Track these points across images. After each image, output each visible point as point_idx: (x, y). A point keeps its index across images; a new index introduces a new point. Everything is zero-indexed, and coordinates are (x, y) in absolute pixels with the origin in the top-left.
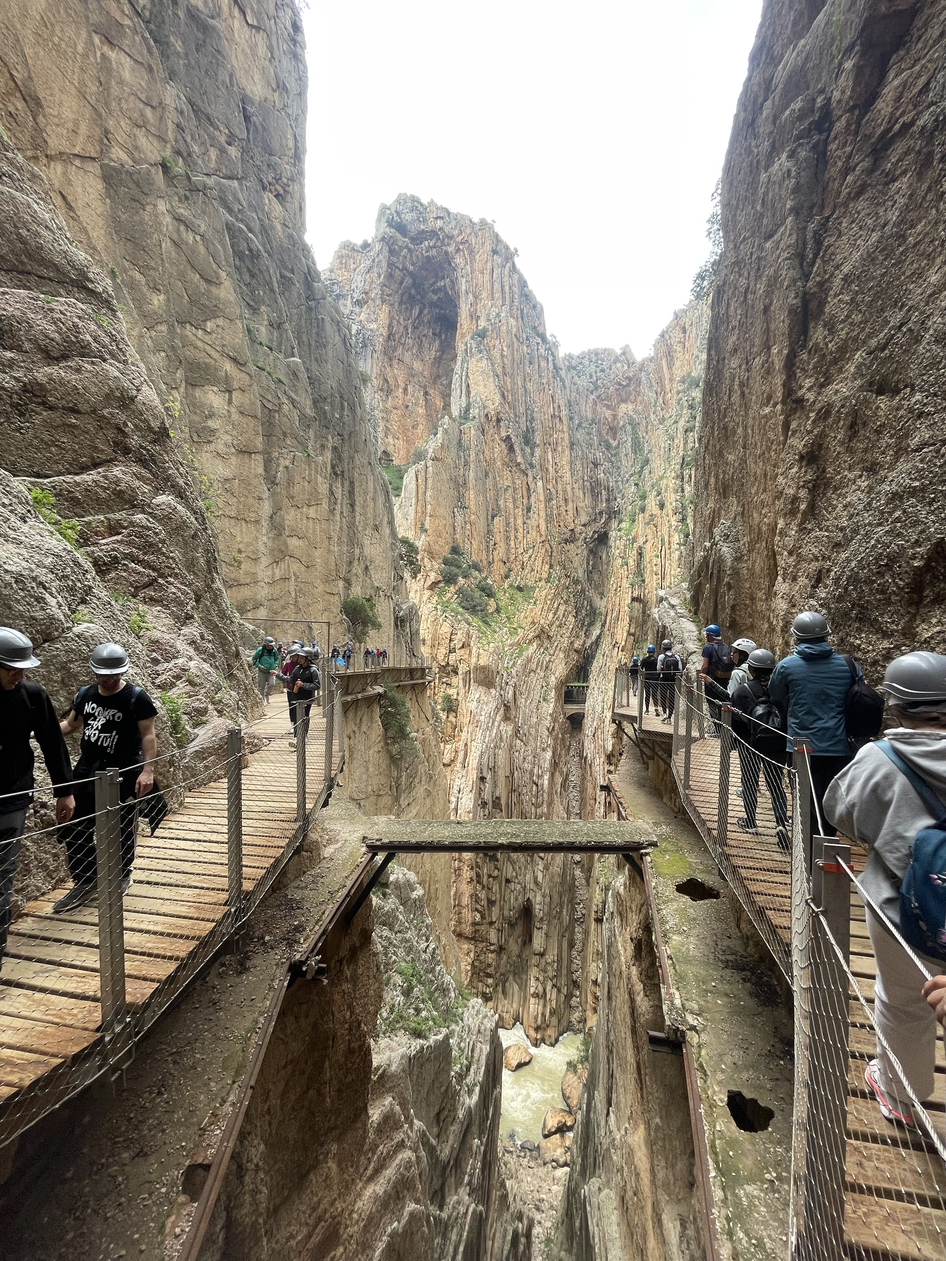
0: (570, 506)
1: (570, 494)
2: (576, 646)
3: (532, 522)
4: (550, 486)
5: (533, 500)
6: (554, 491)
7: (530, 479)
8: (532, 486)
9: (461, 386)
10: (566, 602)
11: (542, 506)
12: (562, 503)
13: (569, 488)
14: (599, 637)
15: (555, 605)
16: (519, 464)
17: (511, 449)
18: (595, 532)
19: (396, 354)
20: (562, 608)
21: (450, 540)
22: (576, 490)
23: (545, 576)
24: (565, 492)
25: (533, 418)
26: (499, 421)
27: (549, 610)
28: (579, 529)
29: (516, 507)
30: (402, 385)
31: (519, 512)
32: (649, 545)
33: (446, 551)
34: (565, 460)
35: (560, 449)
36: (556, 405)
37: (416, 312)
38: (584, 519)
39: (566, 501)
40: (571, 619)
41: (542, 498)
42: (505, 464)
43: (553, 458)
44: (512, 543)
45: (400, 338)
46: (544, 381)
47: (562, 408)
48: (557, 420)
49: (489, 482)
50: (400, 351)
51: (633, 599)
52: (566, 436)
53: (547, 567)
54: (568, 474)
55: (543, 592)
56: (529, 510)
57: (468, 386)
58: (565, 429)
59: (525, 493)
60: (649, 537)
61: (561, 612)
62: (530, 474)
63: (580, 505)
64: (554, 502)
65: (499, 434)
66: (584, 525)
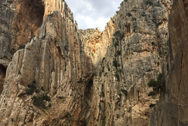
0: (80, 70)
1: (80, 67)
2: (81, 119)
3: (66, 75)
4: (73, 64)
5: (67, 67)
6: (74, 66)
7: (66, 61)
8: (67, 63)
9: (43, 30)
10: (78, 103)
11: (70, 69)
12: (77, 69)
13: (80, 65)
14: (90, 116)
15: (74, 104)
16: (62, 55)
17: (60, 51)
18: (88, 80)
19: (22, 19)
20: (76, 105)
21: (32, 78)
22: (82, 66)
23: (70, 93)
24: (78, 66)
25: (68, 42)
26: (56, 41)
27: (71, 106)
28: (83, 78)
29: (60, 69)
30: (24, 29)
31: (62, 71)
32: (106, 83)
33: (30, 82)
34: (78, 56)
35: (77, 52)
36: (76, 40)
37: (31, 8)
38: (85, 75)
39: (79, 69)
40: (80, 109)
41: (70, 67)
42: (57, 55)
43: (75, 55)
44: (58, 81)
45: (24, 15)
46: (72, 32)
47: (78, 40)
48: (76, 44)
49: (51, 60)
50: (24, 19)
51: (101, 101)
52: (79, 49)
53: (71, 90)
54: (80, 60)
55: (69, 99)
56: (65, 70)
57: (46, 30)
58: (79, 47)
59: (64, 65)
60: (106, 80)
61: (76, 107)
62: (66, 59)
63: (84, 70)
64: (74, 69)
65: (56, 45)
66: (85, 77)
